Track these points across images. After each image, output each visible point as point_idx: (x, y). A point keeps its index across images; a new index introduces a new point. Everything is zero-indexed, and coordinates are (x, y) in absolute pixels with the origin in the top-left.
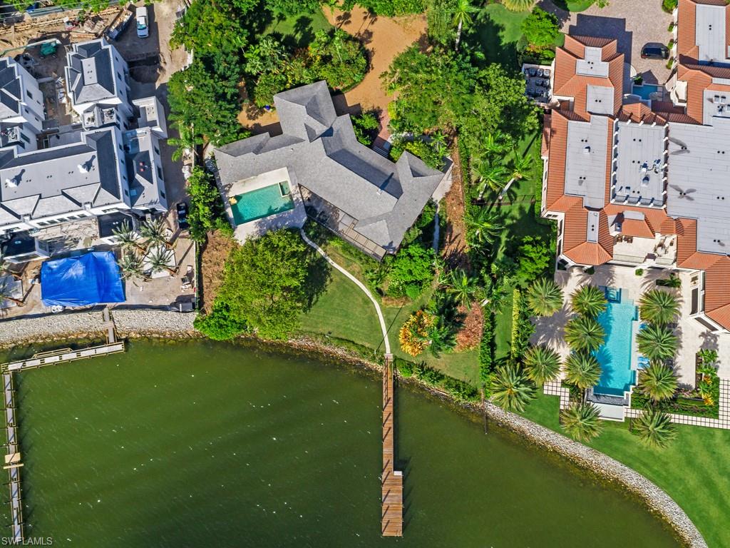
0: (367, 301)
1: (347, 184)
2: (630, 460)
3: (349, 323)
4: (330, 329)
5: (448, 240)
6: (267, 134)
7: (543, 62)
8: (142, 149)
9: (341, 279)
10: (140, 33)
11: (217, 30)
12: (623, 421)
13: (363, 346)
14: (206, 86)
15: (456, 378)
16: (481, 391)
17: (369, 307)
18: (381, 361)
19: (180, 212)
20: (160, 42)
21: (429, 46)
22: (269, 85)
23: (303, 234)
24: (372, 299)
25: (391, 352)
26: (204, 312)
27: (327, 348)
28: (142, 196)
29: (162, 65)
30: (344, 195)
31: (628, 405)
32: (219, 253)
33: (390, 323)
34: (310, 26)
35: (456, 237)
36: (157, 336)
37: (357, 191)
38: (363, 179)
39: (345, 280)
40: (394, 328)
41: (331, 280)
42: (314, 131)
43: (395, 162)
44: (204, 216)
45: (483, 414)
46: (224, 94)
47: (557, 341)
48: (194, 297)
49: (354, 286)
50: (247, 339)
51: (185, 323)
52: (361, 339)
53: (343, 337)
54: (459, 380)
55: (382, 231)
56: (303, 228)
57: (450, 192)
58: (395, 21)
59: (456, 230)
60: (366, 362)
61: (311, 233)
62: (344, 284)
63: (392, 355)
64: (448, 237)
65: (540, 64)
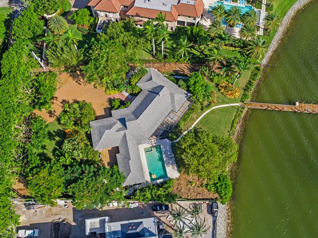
0: (213, 112)
1: (153, 112)
2: (284, 12)
3: (224, 122)
4: (226, 131)
5: (182, 73)
6: (117, 155)
7: (96, 22)
8: (119, 229)
9: (201, 123)
10: (36, 235)
11: (51, 175)
12: (267, 13)
13: (235, 116)
14: (87, 182)
15: (250, 76)
16: (256, 66)
17: (216, 111)
18: (243, 108)
19: (158, 209)
20: (44, 222)
21: (77, 73)
22: (88, 152)
23: (175, 141)
24: (211, 109)
25: (238, 103)
26: (216, 199)
27: (236, 134)
28: (149, 229)
29: (61, 220)
30: (158, 115)
31: (260, 11)
32: (183, 189)
33: (224, 102)
34: (52, 132)
35: (181, 69)
36: (229, 228)
37: (157, 107)
38: (152, 102)
39: (201, 121)
40: (226, 100)
41: (201, 128)
42: (120, 128)
43: (141, 90)
44: (165, 192)
45: (266, 66)
46: (94, 172)
47: (233, 32)
48: (209, 203)
49: (204, 117)
50: (231, 175)
51: (222, 209)
52: (232, 116)
53: (231, 125)
54: (251, 75)
55: (179, 98)
56: (172, 141)
57: (158, 69)
58: (59, 88)
59: (178, 69)
60: (243, 115)
61: (175, 137)
62: (204, 122)
63: (239, 103)
64: (181, 72)
65: (97, 23)
